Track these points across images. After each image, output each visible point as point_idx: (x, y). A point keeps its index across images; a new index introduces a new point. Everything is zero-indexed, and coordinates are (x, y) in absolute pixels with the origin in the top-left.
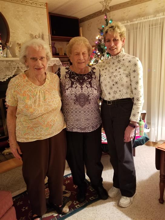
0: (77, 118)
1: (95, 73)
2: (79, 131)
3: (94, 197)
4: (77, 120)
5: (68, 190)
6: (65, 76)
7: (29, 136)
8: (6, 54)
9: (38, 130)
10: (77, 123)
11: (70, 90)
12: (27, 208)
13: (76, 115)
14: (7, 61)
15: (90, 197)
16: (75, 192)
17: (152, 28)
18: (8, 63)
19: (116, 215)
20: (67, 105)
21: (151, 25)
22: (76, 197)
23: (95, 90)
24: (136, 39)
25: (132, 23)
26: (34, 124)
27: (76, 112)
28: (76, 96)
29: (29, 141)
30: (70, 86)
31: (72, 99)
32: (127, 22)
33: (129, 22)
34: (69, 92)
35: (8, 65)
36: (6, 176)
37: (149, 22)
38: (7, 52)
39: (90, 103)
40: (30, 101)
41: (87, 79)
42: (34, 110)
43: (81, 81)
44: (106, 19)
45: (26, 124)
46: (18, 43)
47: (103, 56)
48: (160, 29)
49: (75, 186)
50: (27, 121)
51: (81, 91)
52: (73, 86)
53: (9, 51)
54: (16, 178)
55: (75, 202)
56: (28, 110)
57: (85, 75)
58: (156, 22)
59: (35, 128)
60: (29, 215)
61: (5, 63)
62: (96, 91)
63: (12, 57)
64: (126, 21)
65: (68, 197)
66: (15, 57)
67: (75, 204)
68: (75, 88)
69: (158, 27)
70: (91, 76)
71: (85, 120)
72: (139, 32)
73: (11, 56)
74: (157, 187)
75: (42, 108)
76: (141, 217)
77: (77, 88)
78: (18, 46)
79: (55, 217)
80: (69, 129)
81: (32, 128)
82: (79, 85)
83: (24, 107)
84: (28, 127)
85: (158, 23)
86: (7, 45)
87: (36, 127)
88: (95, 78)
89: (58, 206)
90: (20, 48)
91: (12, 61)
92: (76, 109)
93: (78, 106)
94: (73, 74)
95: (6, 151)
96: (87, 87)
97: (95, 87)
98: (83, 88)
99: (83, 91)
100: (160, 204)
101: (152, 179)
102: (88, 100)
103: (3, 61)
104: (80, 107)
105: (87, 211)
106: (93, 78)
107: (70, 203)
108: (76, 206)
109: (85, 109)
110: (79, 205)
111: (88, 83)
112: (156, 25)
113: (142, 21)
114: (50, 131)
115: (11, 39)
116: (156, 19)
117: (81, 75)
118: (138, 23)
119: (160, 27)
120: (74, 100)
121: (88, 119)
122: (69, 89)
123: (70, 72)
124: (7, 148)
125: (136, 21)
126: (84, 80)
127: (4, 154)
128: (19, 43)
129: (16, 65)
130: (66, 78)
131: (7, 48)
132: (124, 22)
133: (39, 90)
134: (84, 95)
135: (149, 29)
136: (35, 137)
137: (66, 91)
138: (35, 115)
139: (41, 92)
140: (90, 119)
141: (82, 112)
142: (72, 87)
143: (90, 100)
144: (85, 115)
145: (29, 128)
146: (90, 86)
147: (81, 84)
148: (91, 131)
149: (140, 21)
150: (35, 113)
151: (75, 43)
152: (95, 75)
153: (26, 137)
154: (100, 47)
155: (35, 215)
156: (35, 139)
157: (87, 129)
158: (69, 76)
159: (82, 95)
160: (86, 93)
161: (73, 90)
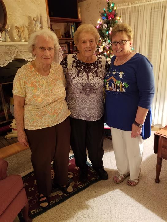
0: (83, 106)
1: (101, 62)
2: (84, 119)
3: (95, 178)
4: (83, 109)
5: (70, 172)
6: (72, 65)
7: (37, 124)
8: (5, 38)
9: (46, 118)
10: (83, 111)
11: (77, 79)
12: (33, 189)
13: (82, 104)
14: (6, 46)
15: (92, 178)
16: (77, 174)
17: (154, 12)
18: (7, 48)
19: (116, 194)
20: (73, 94)
21: (153, 8)
22: (79, 178)
23: (100, 79)
24: (138, 22)
25: (133, 5)
26: (42, 112)
27: (82, 101)
28: (82, 85)
29: (38, 129)
30: (76, 75)
31: (78, 89)
32: (129, 5)
33: (131, 4)
34: (76, 82)
35: (7, 50)
36: (11, 159)
37: (151, 5)
38: (5, 36)
39: (95, 93)
40: (38, 91)
41: (93, 69)
42: (42, 100)
43: (87, 70)
44: (108, 2)
45: (34, 113)
46: (16, 26)
47: (105, 41)
48: (162, 12)
49: (77, 168)
50: (35, 110)
51: (87, 80)
52: (80, 75)
53: (7, 35)
54: (21, 161)
55: (78, 183)
56: (36, 100)
57: (91, 64)
58: (159, 5)
59: (42, 115)
60: (36, 195)
61: (5, 48)
62: (102, 80)
63: (11, 42)
64: (127, 4)
65: (71, 178)
66: (13, 42)
67: (78, 184)
68: (82, 77)
69: (160, 11)
70: (97, 65)
71: (90, 109)
72: (141, 15)
73: (10, 40)
74: (153, 168)
75: (49, 98)
76: (138, 195)
77: (83, 77)
78: (16, 29)
79: (60, 196)
80: (75, 116)
81: (40, 116)
82: (85, 75)
83: (32, 97)
84: (36, 115)
85: (160, 6)
86: (5, 28)
87: (44, 115)
88: (101, 67)
89: (63, 186)
90: (19, 31)
91: (11, 46)
92: (82, 98)
93: (83, 95)
94: (80, 63)
95: (9, 136)
96: (93, 76)
97: (101, 76)
98: (89, 77)
99: (89, 80)
100: (156, 183)
101: (148, 160)
102: (93, 89)
103: (2, 46)
104: (86, 96)
105: (89, 190)
106: (99, 67)
107: (73, 183)
108: (79, 186)
109: (90, 98)
110: (81, 185)
111: (94, 72)
112: (158, 8)
113: (144, 4)
114: (57, 118)
115: (8, 22)
116: (159, 2)
117: (88, 64)
118: (139, 6)
119: (162, 10)
120: (80, 89)
121: (93, 109)
122: (75, 78)
123: (77, 61)
124: (9, 132)
125: (138, 3)
126: (90, 70)
127: (6, 138)
128: (18, 26)
129: (15, 50)
130: (73, 67)
131: (5, 31)
132: (125, 4)
133: (45, 80)
134: (90, 84)
135: (151, 12)
136: (43, 125)
137: (73, 80)
138: (43, 105)
139: (47, 82)
140: (95, 109)
141: (88, 101)
142: (78, 76)
143: (96, 89)
144: (90, 104)
145: (38, 116)
146: (96, 75)
147: (88, 73)
148: (95, 120)
149: (141, 4)
150: (43, 103)
151: (82, 31)
152: (101, 64)
153: (35, 125)
154: (102, 32)
155: (42, 195)
156: (43, 126)
157: (92, 118)
158: (75, 65)
159: (88, 84)
160: (92, 83)
161: (80, 79)
